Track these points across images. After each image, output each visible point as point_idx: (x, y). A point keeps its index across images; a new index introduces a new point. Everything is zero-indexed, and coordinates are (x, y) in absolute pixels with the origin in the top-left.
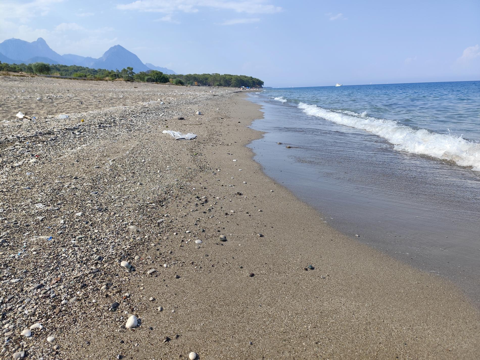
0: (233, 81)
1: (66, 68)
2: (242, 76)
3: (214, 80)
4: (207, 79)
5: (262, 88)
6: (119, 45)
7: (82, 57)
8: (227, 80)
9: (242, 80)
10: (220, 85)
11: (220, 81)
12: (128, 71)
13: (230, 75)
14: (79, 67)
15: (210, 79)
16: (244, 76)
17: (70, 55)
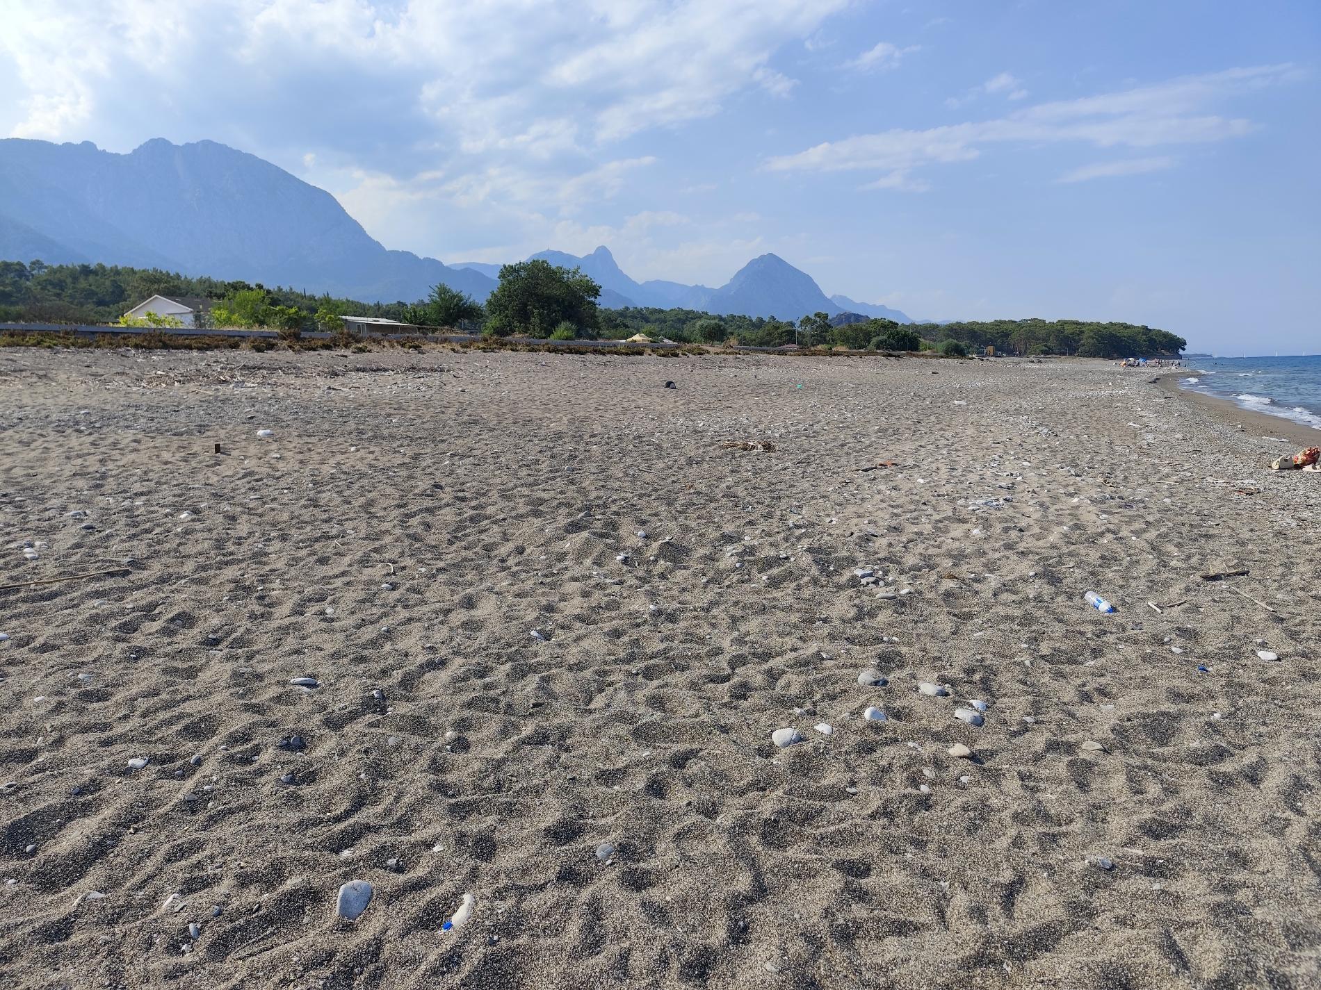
0: (1086, 340)
1: (662, 316)
2: (1116, 324)
3: (1028, 338)
4: (1006, 335)
5: (1180, 357)
6: (771, 255)
7: (684, 286)
8: (1067, 337)
9: (1115, 336)
10: (1048, 352)
11: (1045, 340)
12: (816, 322)
13: (1077, 323)
14: (688, 312)
15: (1015, 336)
16: (1122, 325)
17: (658, 282)
